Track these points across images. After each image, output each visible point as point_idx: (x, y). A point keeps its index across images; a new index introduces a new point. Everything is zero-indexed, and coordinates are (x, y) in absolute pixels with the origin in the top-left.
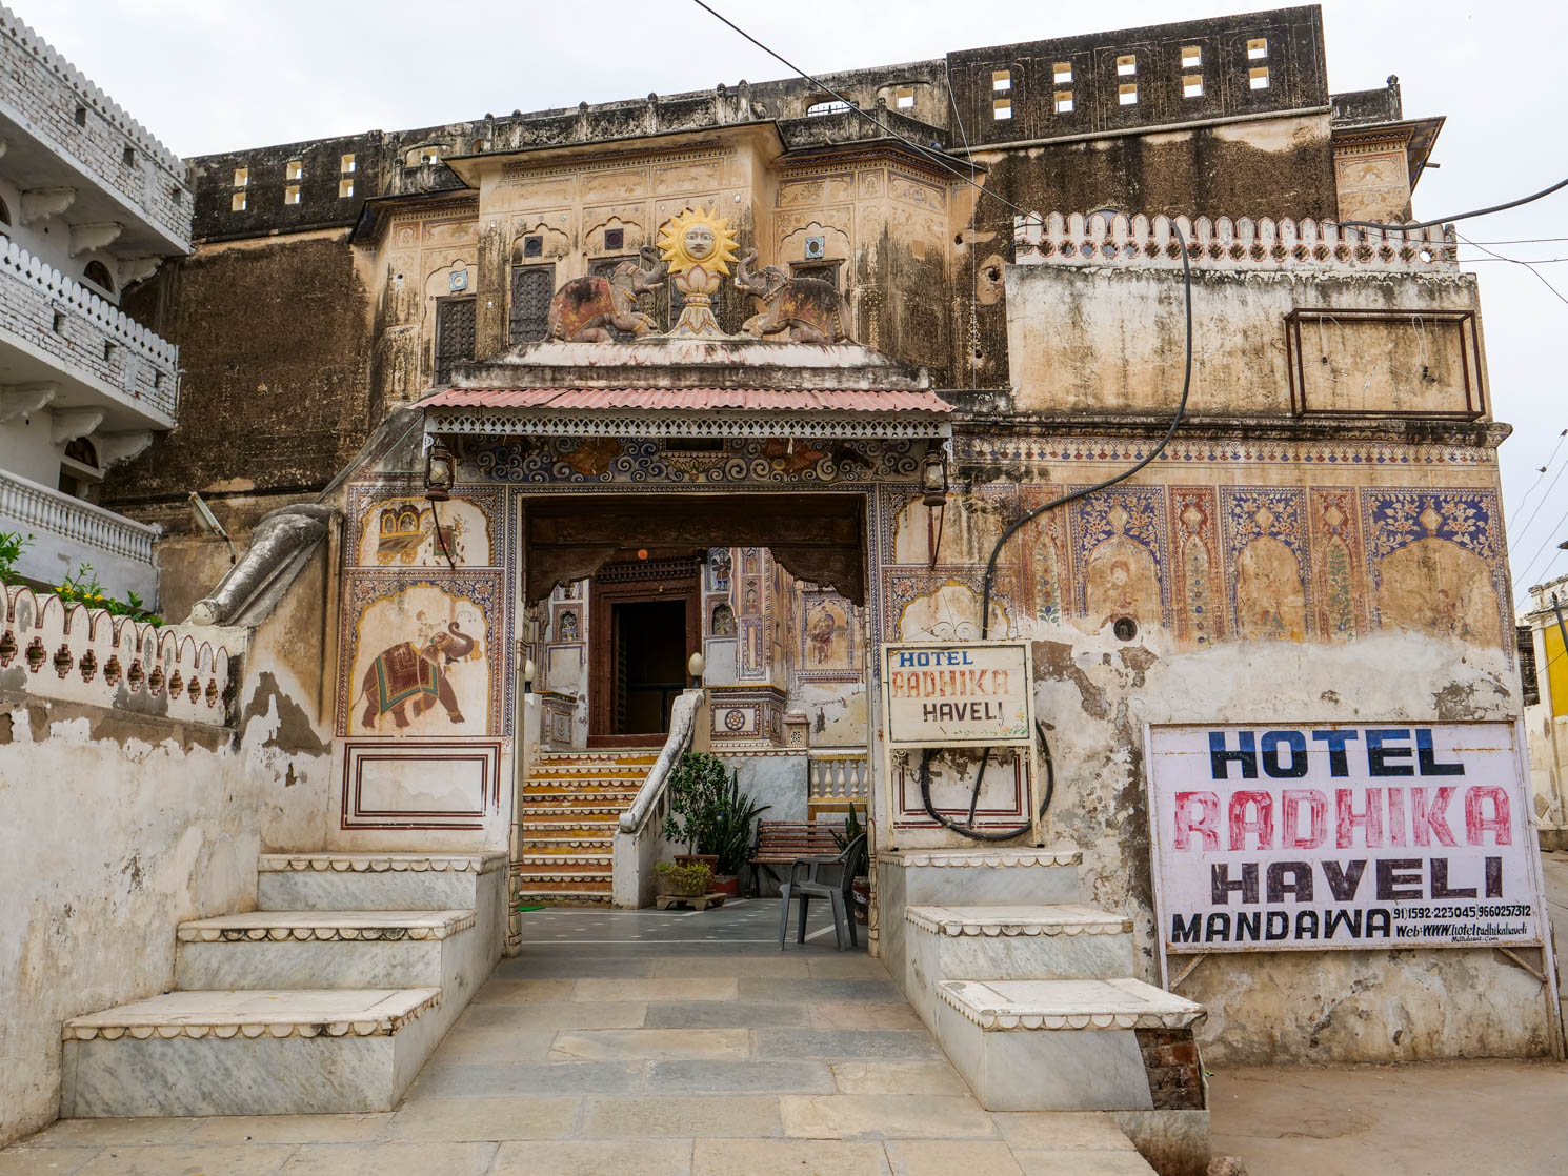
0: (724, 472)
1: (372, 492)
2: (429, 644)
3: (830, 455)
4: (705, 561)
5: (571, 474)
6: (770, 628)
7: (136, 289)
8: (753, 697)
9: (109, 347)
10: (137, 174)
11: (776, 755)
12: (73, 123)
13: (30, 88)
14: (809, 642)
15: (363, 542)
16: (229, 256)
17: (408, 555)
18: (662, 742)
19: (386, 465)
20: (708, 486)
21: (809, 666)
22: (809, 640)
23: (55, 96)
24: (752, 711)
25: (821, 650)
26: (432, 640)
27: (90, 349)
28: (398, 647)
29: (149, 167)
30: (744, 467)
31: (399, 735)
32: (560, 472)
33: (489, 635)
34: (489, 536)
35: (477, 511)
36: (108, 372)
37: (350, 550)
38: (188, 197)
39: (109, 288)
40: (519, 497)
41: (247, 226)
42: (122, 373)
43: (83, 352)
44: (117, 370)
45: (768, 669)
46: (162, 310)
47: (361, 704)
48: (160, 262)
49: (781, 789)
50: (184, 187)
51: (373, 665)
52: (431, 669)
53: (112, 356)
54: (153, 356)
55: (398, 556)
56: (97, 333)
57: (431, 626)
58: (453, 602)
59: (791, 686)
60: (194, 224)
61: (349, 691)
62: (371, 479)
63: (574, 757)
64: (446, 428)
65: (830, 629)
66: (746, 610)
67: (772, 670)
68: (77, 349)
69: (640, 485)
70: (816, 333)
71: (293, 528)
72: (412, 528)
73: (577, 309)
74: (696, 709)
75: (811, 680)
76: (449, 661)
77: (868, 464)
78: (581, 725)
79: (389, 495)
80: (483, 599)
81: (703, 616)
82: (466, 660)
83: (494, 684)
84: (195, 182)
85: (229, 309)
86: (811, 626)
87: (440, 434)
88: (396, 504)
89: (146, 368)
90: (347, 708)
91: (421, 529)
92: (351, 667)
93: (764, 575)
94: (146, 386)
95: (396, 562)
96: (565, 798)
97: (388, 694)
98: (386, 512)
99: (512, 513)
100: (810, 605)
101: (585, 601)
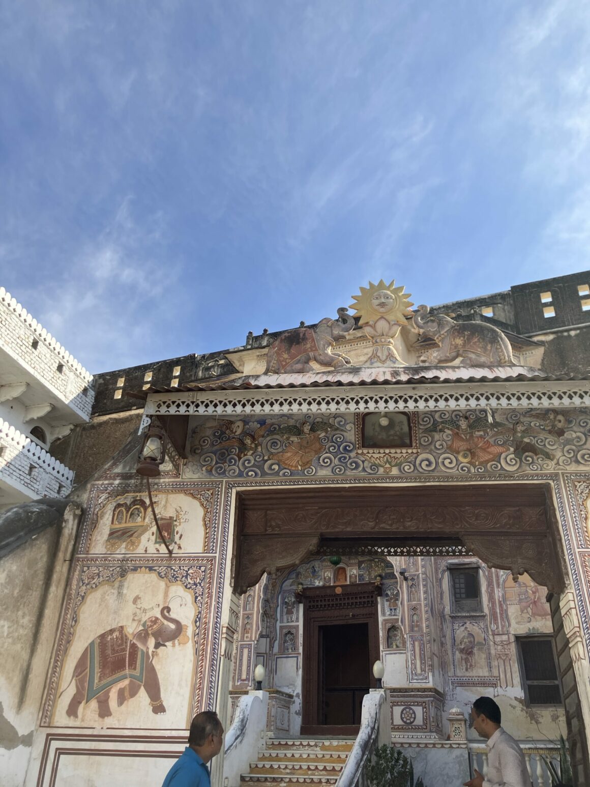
0: (415, 466)
1: (110, 489)
2: (141, 628)
3: (512, 449)
4: (380, 595)
5: (280, 470)
6: (429, 642)
7: (59, 442)
8: (421, 696)
9: (32, 468)
10: (63, 378)
11: (443, 747)
12: (30, 347)
13: (8, 327)
14: (458, 655)
15: (96, 532)
16: (109, 422)
17: (133, 543)
18: (356, 732)
19: (124, 467)
20: (401, 478)
21: (459, 673)
22: (457, 652)
23: (22, 332)
24: (421, 708)
25: (467, 660)
26: (144, 625)
27: (20, 468)
28: (112, 631)
29: (71, 375)
30: (433, 460)
31: (100, 726)
32: (270, 468)
33: (198, 619)
34: (205, 525)
35: (196, 503)
36: (29, 482)
37: (83, 540)
38: (92, 393)
39: (44, 441)
40: (234, 491)
41: (120, 406)
42: (38, 483)
43: (15, 469)
44: (35, 481)
45: (430, 674)
46: (70, 453)
47: (68, 689)
48: (72, 427)
49: (448, 777)
50: (90, 388)
51: (86, 650)
52: (140, 654)
53: (33, 473)
54: (59, 476)
55: (124, 545)
56: (25, 459)
57: (145, 611)
58: (167, 587)
59: (447, 689)
60: (93, 407)
61: (59, 678)
62: (111, 478)
63: (290, 743)
64: (163, 411)
65: (472, 645)
66: (412, 629)
67: (433, 676)
68: (11, 466)
69: (340, 478)
70: (483, 359)
71: (27, 512)
72: (139, 519)
73: (289, 350)
74: (380, 705)
75: (462, 685)
76: (157, 646)
77: (548, 456)
78: (297, 717)
79: (123, 491)
80: (195, 584)
81: (381, 634)
82: (174, 645)
83: (198, 670)
84: (97, 386)
85: (105, 450)
86: (458, 641)
87: (157, 416)
88: (128, 499)
89: (54, 482)
90: (55, 696)
91: (147, 520)
92: (66, 650)
93: (423, 603)
94: (52, 492)
95: (122, 549)
96: (282, 779)
97: (96, 681)
98: (119, 505)
99: (227, 505)
100: (456, 626)
101: (301, 624)
